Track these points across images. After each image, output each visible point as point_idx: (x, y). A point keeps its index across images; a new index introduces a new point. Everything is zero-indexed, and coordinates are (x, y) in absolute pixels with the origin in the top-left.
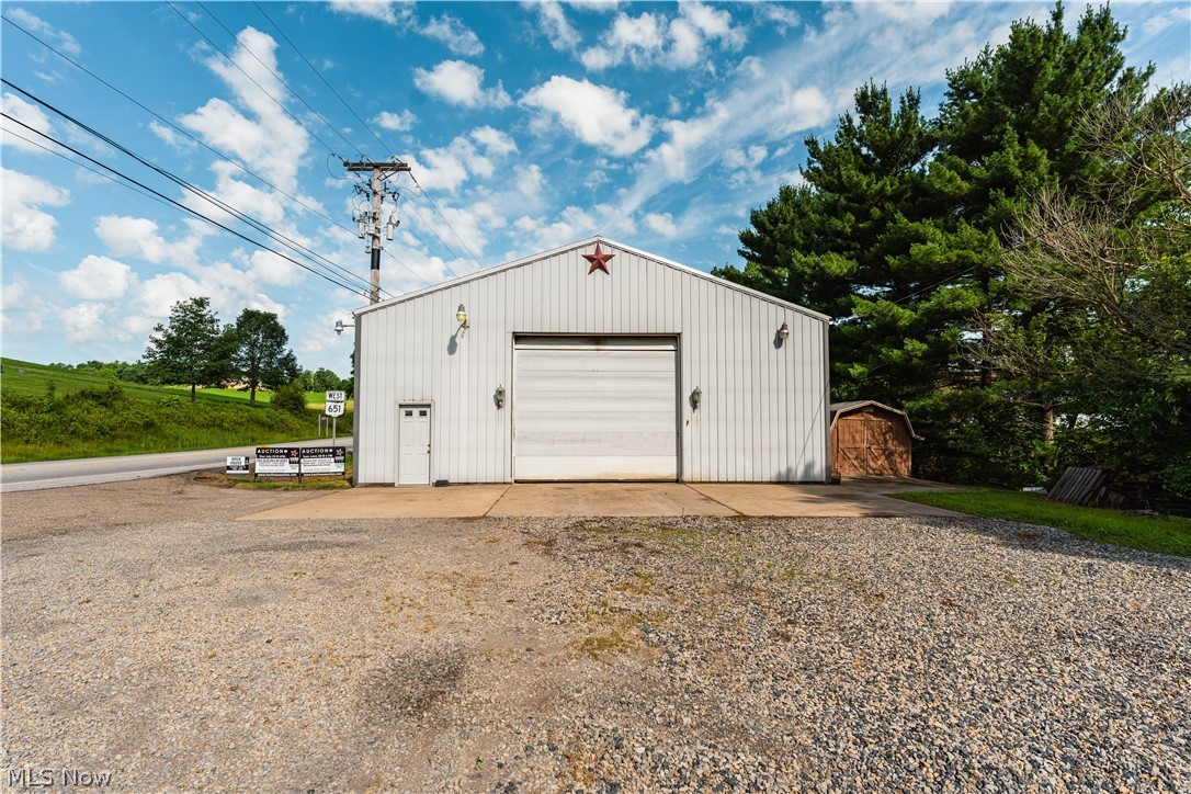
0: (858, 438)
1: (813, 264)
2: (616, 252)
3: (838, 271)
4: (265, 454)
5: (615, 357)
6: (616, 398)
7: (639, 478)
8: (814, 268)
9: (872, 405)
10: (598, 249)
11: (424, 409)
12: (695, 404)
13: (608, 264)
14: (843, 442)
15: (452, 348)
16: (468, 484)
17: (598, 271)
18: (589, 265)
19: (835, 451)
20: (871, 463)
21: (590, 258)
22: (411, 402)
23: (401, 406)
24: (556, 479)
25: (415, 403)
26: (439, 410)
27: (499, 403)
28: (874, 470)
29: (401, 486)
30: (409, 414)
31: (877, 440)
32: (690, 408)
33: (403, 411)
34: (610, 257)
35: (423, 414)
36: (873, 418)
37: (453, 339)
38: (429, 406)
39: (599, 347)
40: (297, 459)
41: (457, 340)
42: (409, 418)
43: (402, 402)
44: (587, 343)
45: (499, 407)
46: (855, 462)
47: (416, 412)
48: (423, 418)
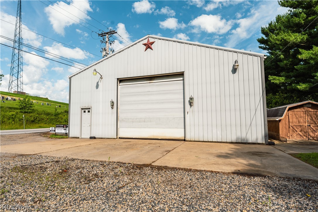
0: (301, 121)
1: (281, 39)
2: (156, 40)
3: (295, 40)
5: (157, 85)
8: (281, 41)
9: (309, 103)
10: (148, 40)
12: (191, 104)
13: (152, 46)
14: (292, 123)
15: (97, 86)
16: (102, 138)
17: (149, 49)
18: (145, 47)
19: (287, 127)
20: (311, 134)
21: (145, 45)
23: (82, 109)
24: (134, 137)
25: (85, 107)
26: (93, 110)
28: (313, 137)
29: (82, 138)
30: (85, 112)
31: (314, 122)
32: (189, 106)
33: (83, 111)
34: (153, 43)
35: (89, 112)
36: (310, 110)
37: (98, 83)
38: (90, 109)
39: (151, 82)
41: (99, 83)
42: (85, 114)
43: (82, 107)
44: (147, 80)
45: (112, 108)
46: (300, 133)
47: (87, 111)
48: (89, 113)
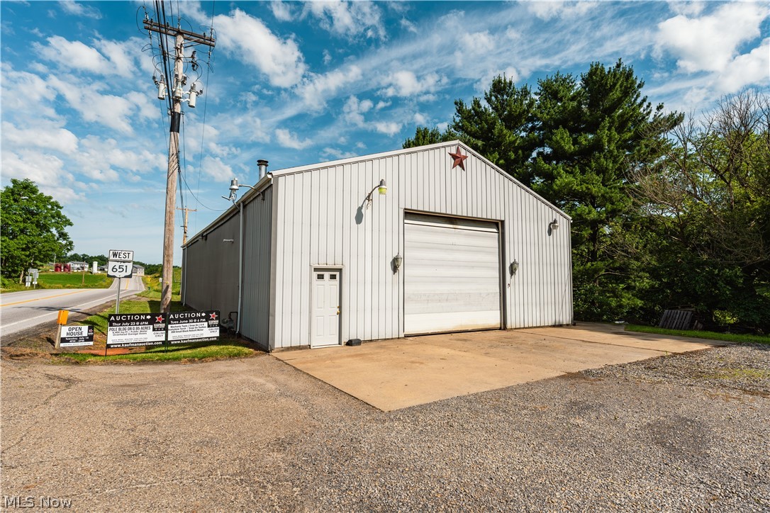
2: (469, 155)
4: (121, 322)
5: (466, 235)
6: (466, 266)
7: (480, 328)
10: (458, 150)
11: (336, 273)
13: (464, 163)
15: (359, 218)
17: (458, 167)
18: (453, 161)
21: (453, 156)
22: (325, 266)
23: (315, 270)
24: (430, 332)
25: (328, 267)
26: (349, 275)
27: (395, 269)
30: (320, 277)
32: (510, 275)
33: (316, 274)
34: (465, 157)
35: (334, 277)
37: (360, 209)
38: (340, 270)
39: (455, 227)
40: (163, 326)
41: (363, 211)
42: (320, 281)
43: (317, 266)
44: (446, 223)
45: (394, 271)
47: (327, 275)
48: (333, 281)
